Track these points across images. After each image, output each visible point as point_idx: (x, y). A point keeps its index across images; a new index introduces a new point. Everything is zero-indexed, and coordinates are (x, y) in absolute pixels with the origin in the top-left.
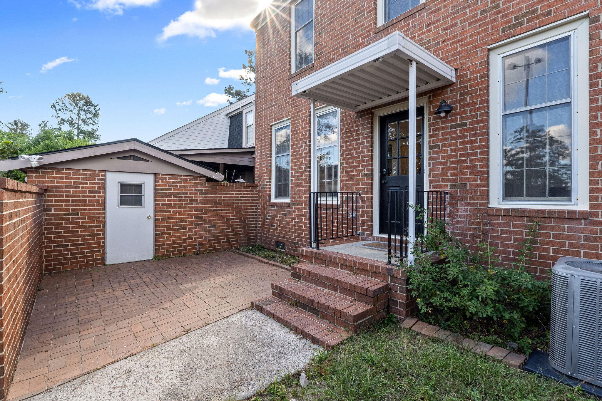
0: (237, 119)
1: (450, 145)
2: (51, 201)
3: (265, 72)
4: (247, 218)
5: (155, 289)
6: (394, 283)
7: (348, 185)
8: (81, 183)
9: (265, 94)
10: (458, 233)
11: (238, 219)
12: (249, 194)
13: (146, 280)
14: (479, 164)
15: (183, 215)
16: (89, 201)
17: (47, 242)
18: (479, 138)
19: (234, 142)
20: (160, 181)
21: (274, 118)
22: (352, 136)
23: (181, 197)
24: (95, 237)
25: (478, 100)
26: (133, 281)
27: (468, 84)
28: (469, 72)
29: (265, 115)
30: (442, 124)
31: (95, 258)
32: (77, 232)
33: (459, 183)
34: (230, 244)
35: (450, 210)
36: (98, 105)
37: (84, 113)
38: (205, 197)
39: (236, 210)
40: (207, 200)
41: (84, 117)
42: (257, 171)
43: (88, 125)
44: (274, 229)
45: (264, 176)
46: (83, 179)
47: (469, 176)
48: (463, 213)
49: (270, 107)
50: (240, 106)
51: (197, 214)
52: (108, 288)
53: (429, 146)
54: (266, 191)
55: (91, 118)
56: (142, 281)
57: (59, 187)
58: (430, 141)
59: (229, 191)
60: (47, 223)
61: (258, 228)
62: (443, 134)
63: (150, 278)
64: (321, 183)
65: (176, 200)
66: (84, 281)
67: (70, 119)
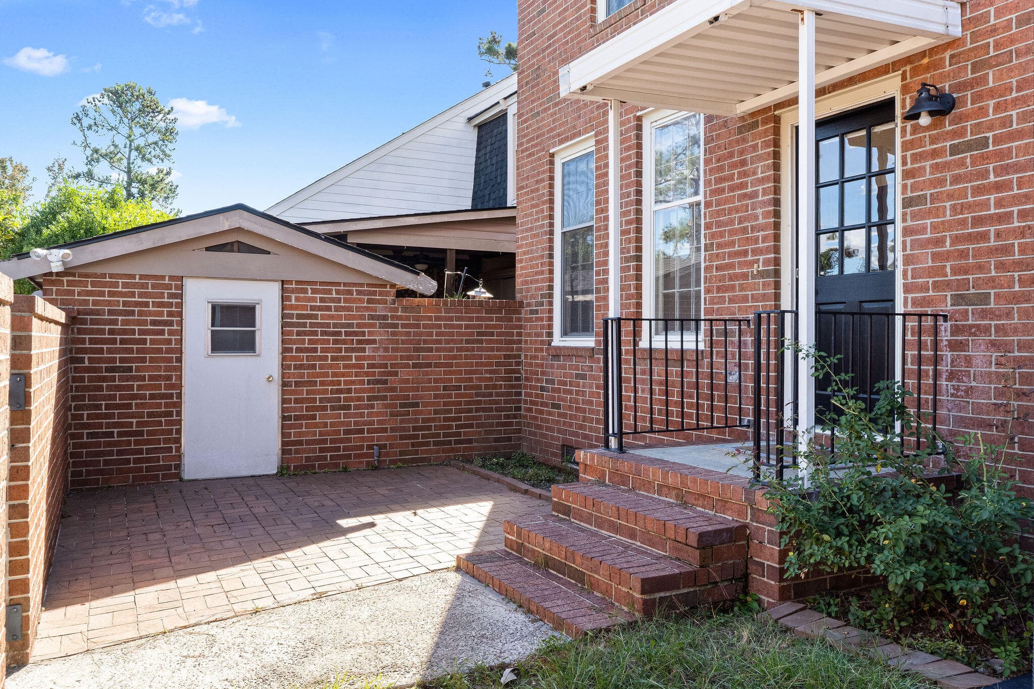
0: (495, 131)
1: (950, 196)
2: (83, 341)
3: (539, 21)
4: (495, 387)
5: (273, 528)
6: (757, 522)
7: (722, 300)
8: (137, 304)
9: (538, 76)
10: (971, 418)
11: (472, 388)
12: (500, 327)
13: (259, 510)
14: (1016, 242)
15: (343, 375)
16: (153, 342)
17: (76, 424)
18: (1015, 176)
19: (487, 192)
20: (293, 296)
21: (559, 135)
22: (731, 177)
23: (339, 334)
24: (163, 419)
25: (1014, 80)
26: (233, 511)
27: (991, 40)
28: (992, 9)
29: (539, 128)
30: (932, 143)
31: (161, 463)
32: (129, 406)
33: (972, 291)
34: (453, 450)
35: (952, 361)
36: (172, 108)
37: (141, 130)
38: (393, 334)
39: (466, 364)
40: (397, 342)
41: (141, 142)
42: (522, 268)
43: (149, 160)
44: (558, 413)
45: (537, 281)
46: (141, 295)
47: (993, 273)
48: (982, 367)
49: (549, 108)
50: (499, 97)
51: (374, 374)
52: (185, 520)
53: (903, 199)
54: (541, 319)
55: (156, 143)
56: (249, 512)
57: (98, 313)
58: (904, 187)
59: (451, 319)
60: (76, 387)
61: (523, 412)
62: (936, 168)
63: (267, 508)
64: (666, 296)
65: (328, 341)
66: (141, 505)
67: (112, 148)
